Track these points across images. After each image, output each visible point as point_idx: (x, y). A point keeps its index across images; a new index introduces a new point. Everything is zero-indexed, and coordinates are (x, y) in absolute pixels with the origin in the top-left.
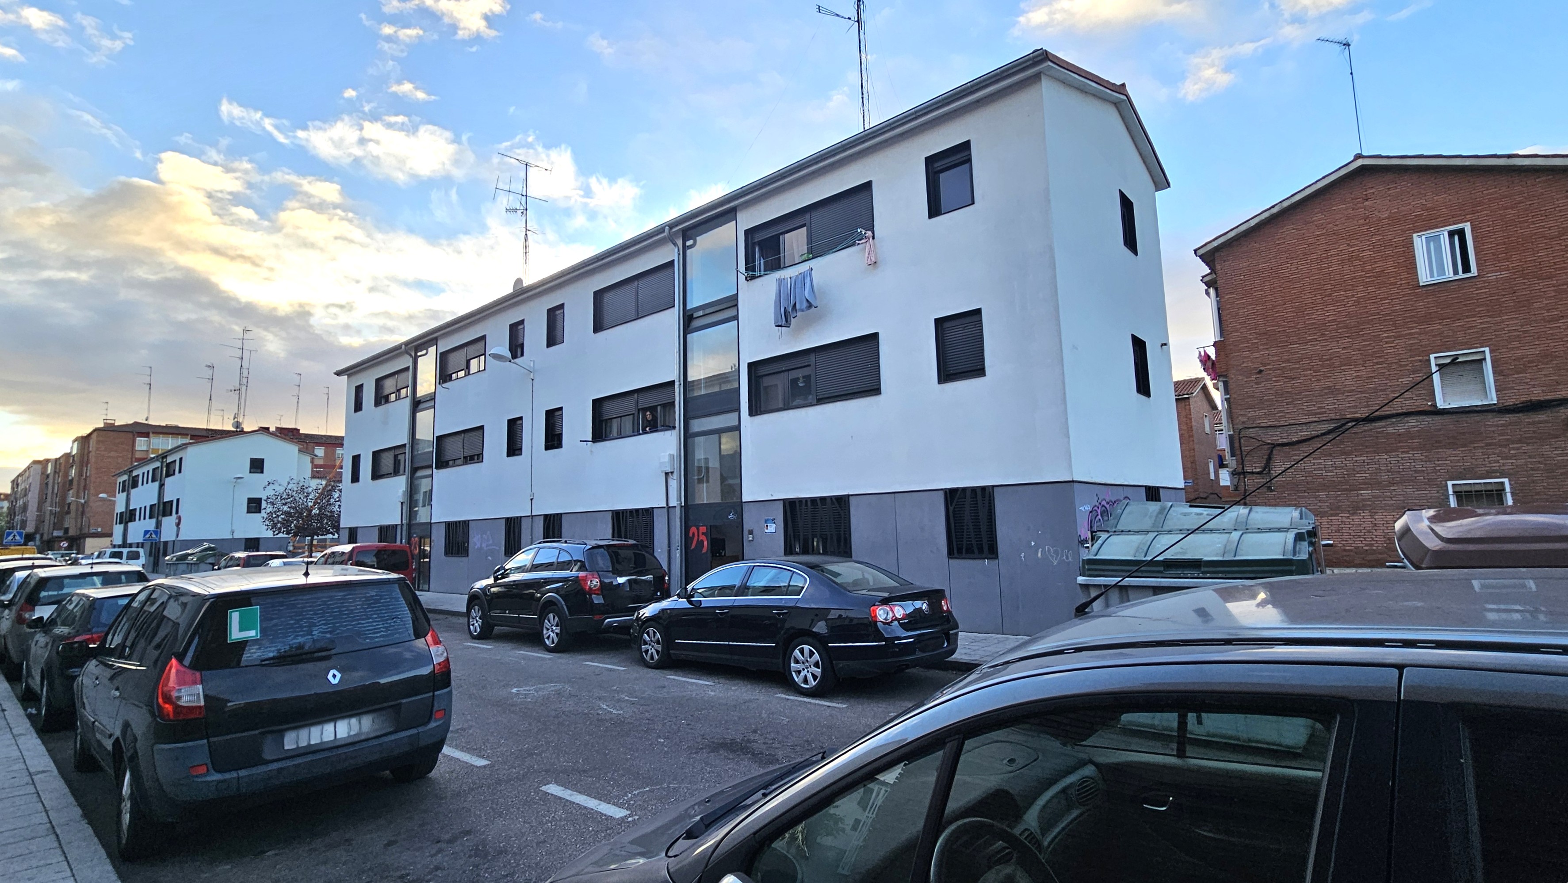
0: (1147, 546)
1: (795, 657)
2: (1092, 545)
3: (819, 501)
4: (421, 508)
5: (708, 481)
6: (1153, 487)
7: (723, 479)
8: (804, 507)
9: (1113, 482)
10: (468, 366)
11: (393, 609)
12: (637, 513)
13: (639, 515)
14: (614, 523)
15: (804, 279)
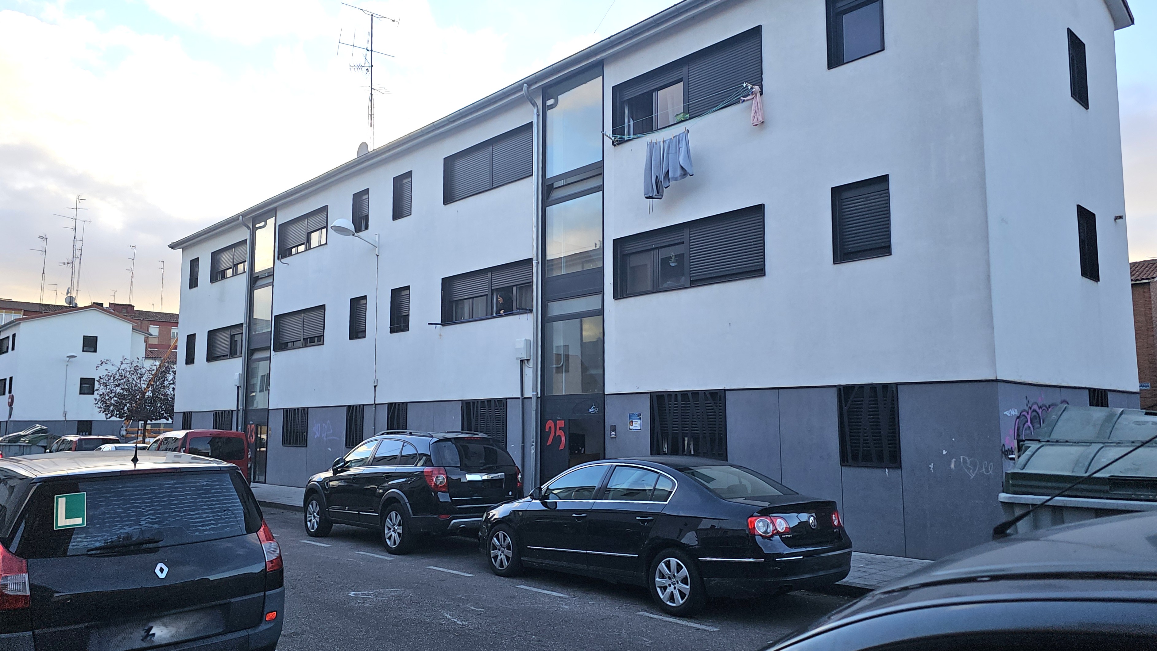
0: (1089, 461)
1: (660, 571)
2: (1019, 457)
3: (690, 395)
4: (258, 393)
5: (567, 371)
6: (1099, 390)
7: (584, 369)
8: (673, 401)
9: (1048, 383)
10: (309, 240)
11: (223, 500)
12: (489, 404)
13: (491, 407)
14: (464, 414)
15: (679, 143)
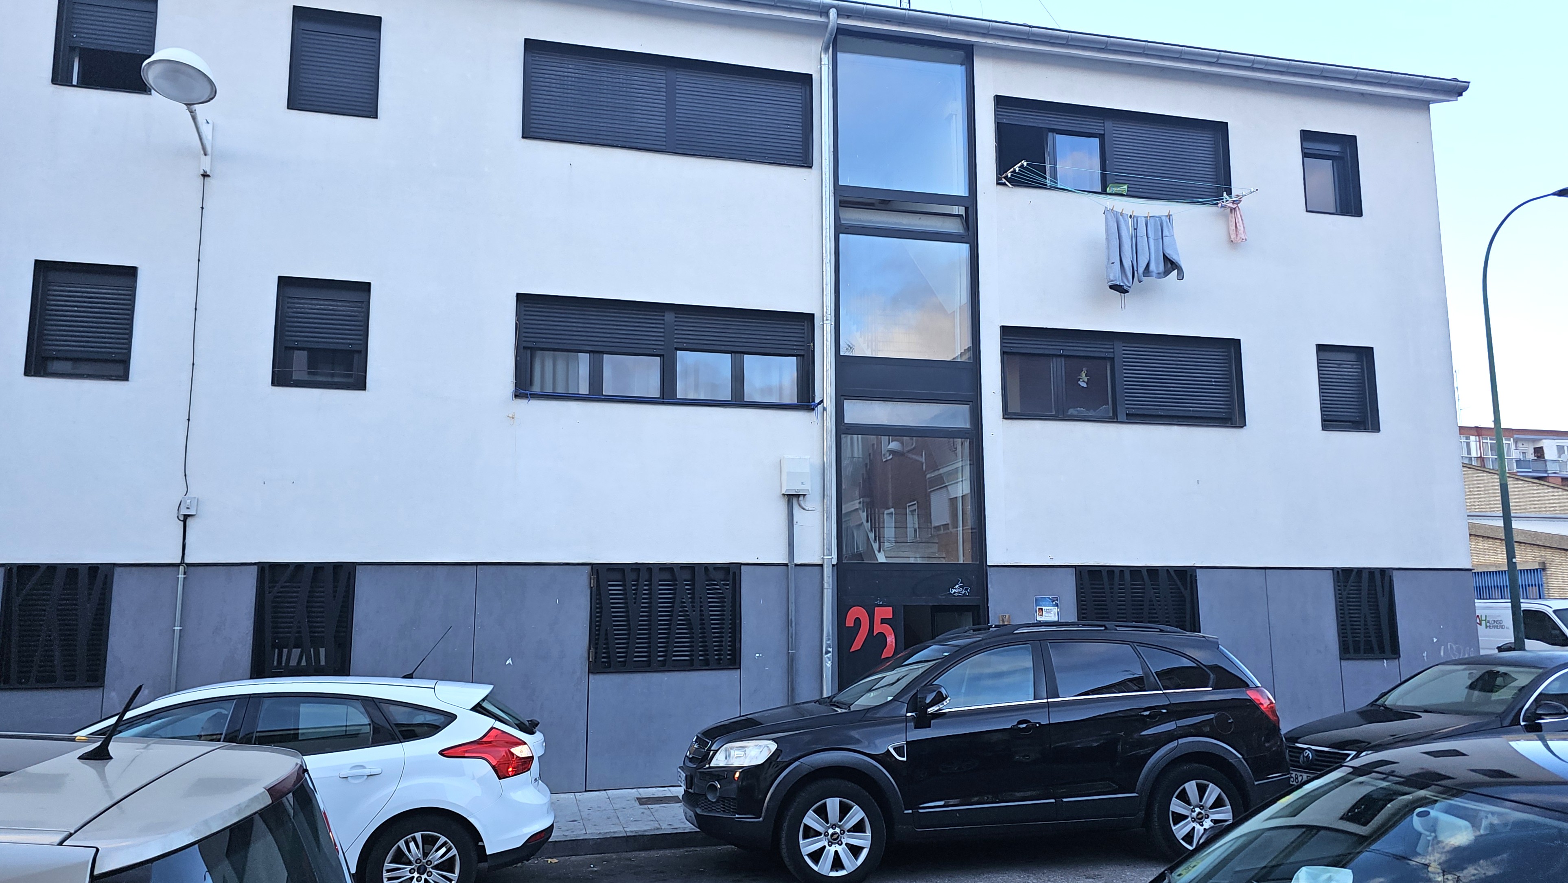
8: (1117, 580)
12: (687, 575)
13: (693, 579)
14: (599, 594)
15: (1162, 225)
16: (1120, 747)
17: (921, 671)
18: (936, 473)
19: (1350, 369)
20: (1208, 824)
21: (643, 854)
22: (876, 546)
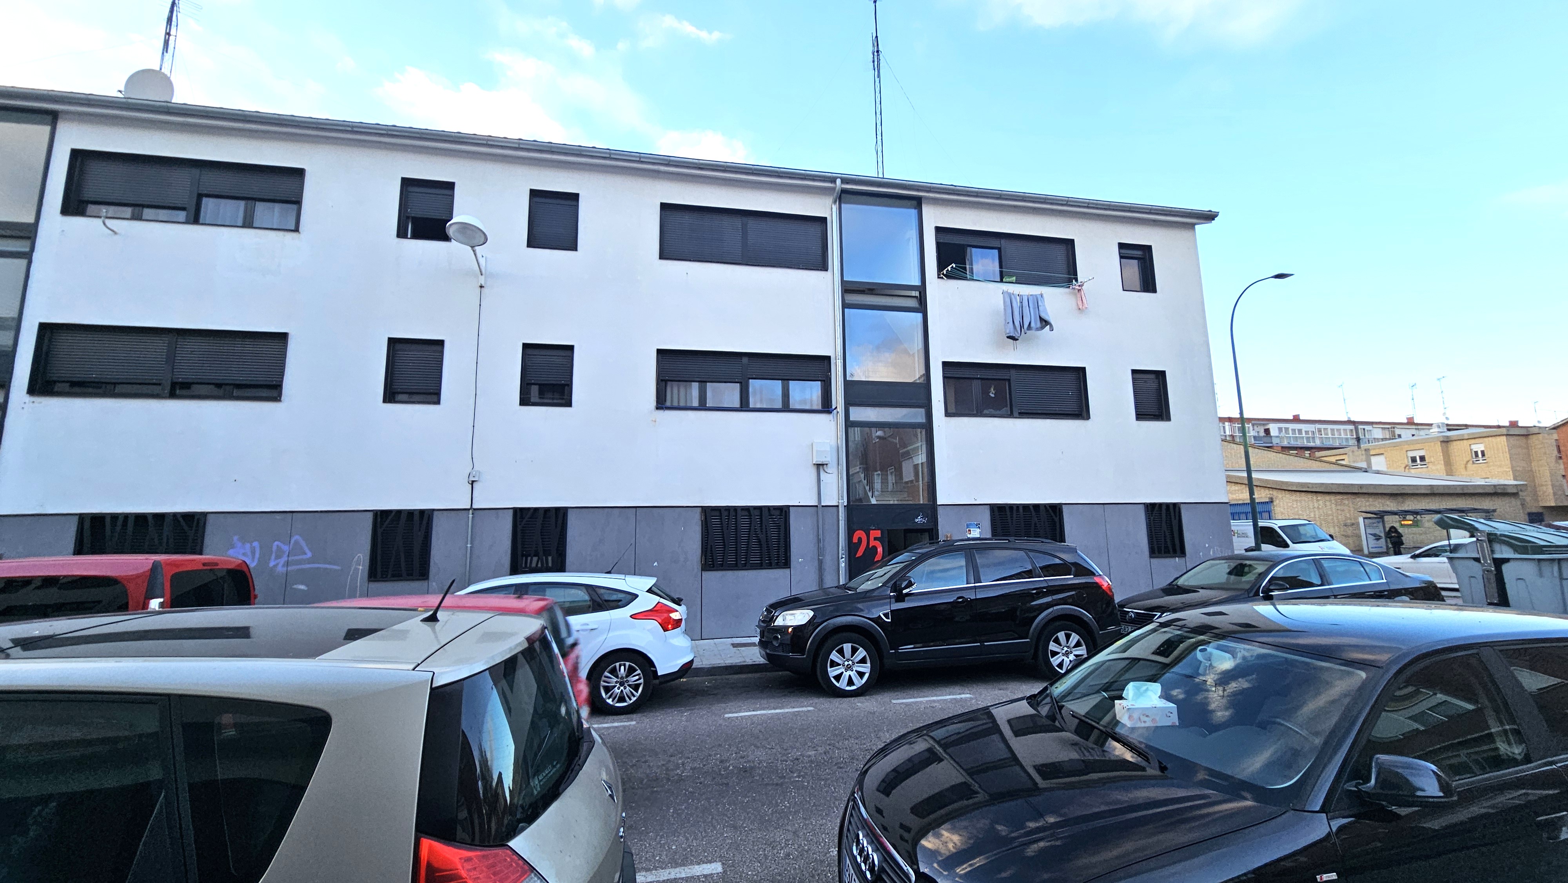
3: (1031, 507)
8: (1014, 512)
12: (757, 512)
13: (761, 515)
14: (706, 524)
15: (1037, 301)
16: (1018, 613)
17: (898, 568)
18: (905, 450)
19: (1152, 384)
20: (1072, 657)
21: (736, 676)
22: (870, 494)
